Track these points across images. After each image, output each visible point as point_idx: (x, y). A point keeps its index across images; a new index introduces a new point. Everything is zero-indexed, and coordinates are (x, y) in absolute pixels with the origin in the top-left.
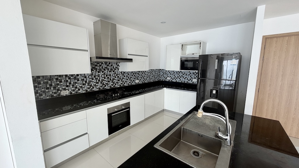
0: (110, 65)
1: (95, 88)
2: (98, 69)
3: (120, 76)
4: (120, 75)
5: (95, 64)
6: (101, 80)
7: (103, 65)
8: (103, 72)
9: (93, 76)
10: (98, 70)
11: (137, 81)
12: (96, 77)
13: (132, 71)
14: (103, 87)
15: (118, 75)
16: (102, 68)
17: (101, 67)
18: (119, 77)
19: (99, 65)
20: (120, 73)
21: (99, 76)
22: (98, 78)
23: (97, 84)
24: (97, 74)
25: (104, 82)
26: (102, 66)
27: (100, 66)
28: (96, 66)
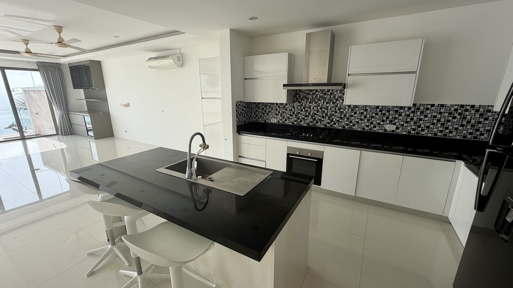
0: (329, 93)
1: (303, 122)
2: (310, 98)
3: (345, 112)
4: (346, 110)
5: (307, 92)
6: (311, 113)
7: (317, 93)
8: (316, 103)
9: (302, 107)
10: (309, 100)
11: (390, 128)
12: (306, 109)
13: (378, 105)
14: (313, 123)
15: (342, 110)
16: (316, 97)
17: (314, 96)
18: (342, 112)
19: (311, 93)
20: (347, 107)
21: (310, 108)
22: (309, 110)
23: (306, 118)
24: (307, 106)
25: (315, 116)
26: (316, 95)
27: (314, 94)
28: (308, 94)
